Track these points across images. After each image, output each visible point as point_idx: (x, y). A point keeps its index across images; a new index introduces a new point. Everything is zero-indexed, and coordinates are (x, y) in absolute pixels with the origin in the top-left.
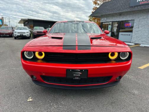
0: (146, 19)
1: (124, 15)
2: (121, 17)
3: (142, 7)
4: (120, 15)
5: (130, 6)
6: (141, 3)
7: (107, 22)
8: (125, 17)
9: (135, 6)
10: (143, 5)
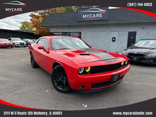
0: (89, 32)
1: (72, 27)
2: (70, 29)
3: (87, 22)
4: (69, 27)
5: (78, 21)
6: (86, 20)
7: (57, 32)
8: (74, 30)
9: (81, 21)
10: (87, 21)
